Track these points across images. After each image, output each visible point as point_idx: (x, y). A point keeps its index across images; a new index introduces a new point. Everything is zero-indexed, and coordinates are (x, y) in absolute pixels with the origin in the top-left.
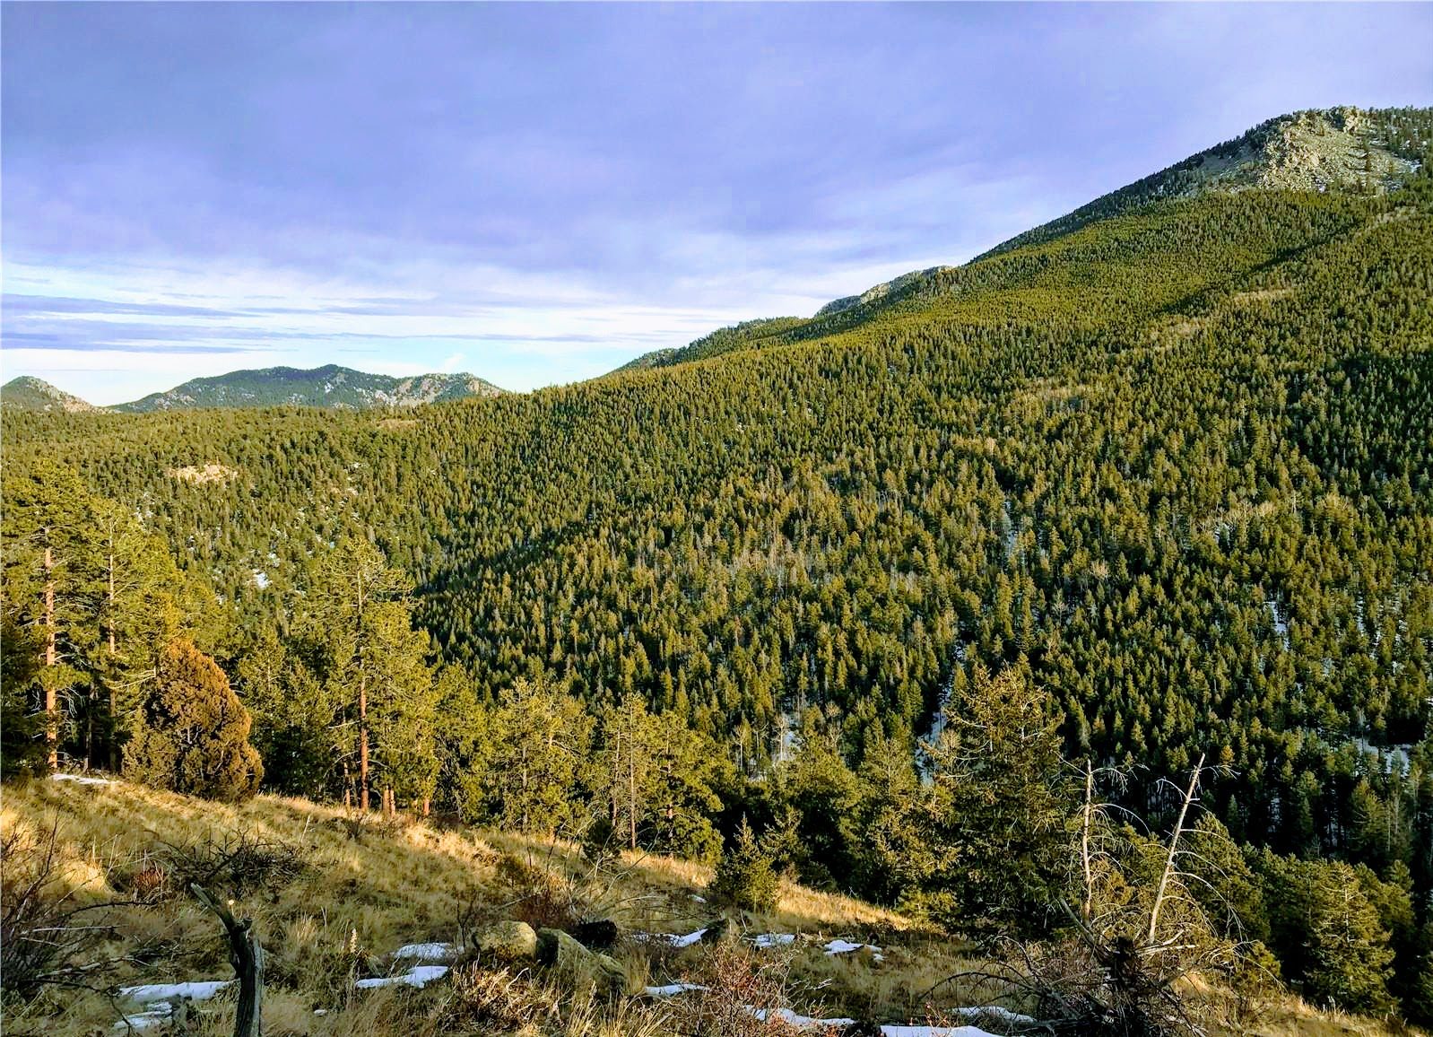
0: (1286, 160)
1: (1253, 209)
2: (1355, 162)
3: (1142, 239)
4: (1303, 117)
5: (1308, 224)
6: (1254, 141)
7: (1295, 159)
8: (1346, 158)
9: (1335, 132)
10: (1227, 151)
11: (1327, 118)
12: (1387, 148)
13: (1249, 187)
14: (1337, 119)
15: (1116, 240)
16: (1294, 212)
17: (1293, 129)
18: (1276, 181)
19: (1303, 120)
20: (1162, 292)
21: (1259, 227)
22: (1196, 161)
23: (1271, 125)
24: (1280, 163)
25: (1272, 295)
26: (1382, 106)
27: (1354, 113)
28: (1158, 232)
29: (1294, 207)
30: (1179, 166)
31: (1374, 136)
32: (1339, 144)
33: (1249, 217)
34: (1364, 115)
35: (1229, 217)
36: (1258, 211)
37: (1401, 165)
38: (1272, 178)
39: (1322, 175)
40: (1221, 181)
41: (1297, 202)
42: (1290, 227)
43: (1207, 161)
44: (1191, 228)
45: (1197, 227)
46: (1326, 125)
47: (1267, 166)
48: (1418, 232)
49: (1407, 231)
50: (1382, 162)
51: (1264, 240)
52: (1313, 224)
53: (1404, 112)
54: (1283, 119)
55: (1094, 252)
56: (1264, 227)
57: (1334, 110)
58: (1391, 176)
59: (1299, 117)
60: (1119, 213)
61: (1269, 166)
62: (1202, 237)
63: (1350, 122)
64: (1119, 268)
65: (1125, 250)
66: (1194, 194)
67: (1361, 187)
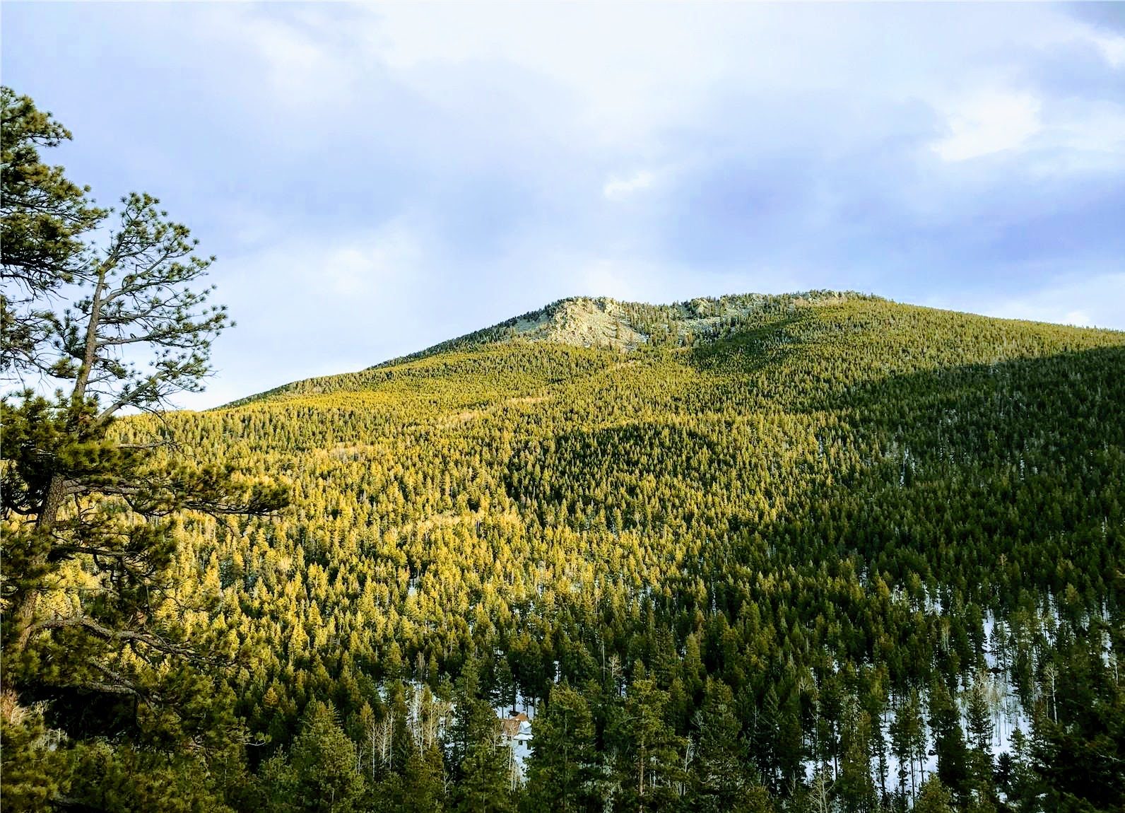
0: (567, 325)
1: (540, 352)
2: (610, 332)
3: (462, 365)
4: (580, 300)
5: (573, 365)
6: (549, 312)
7: (572, 325)
8: (605, 329)
9: (599, 312)
10: (532, 317)
11: (595, 303)
12: (631, 326)
13: (542, 340)
14: (601, 305)
15: (445, 364)
16: (566, 357)
17: (573, 307)
18: (559, 338)
19: (580, 302)
20: (466, 398)
21: (542, 364)
22: (513, 321)
23: (561, 302)
24: (563, 327)
25: (533, 401)
26: (630, 300)
27: (612, 302)
28: (475, 361)
29: (567, 354)
30: (501, 325)
31: (623, 318)
32: (601, 320)
33: (536, 357)
34: (619, 305)
35: (524, 356)
36: (543, 353)
37: (637, 337)
38: (557, 336)
39: (589, 339)
40: (525, 335)
41: (569, 351)
42: (562, 365)
43: (520, 322)
44: (497, 360)
45: (501, 360)
46: (594, 307)
47: (554, 328)
48: (638, 374)
49: (632, 372)
50: (627, 334)
51: (544, 372)
52: (577, 366)
53: (643, 306)
54: (568, 300)
55: (427, 371)
56: (545, 364)
57: (600, 298)
58: (630, 344)
59: (577, 300)
60: (455, 350)
61: (556, 328)
62: (504, 367)
63: (609, 307)
64: (442, 382)
65: (449, 371)
66: (507, 342)
67: (611, 347)
